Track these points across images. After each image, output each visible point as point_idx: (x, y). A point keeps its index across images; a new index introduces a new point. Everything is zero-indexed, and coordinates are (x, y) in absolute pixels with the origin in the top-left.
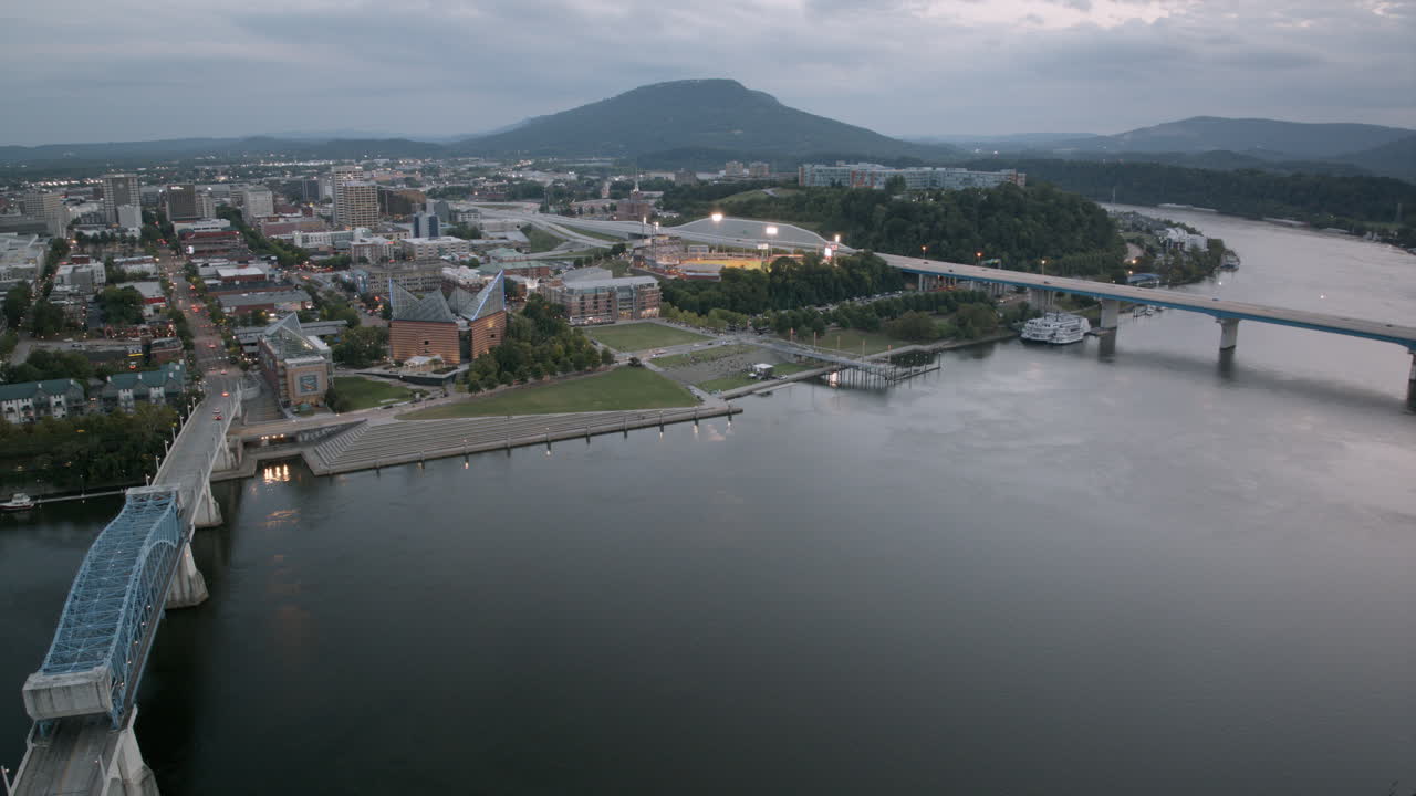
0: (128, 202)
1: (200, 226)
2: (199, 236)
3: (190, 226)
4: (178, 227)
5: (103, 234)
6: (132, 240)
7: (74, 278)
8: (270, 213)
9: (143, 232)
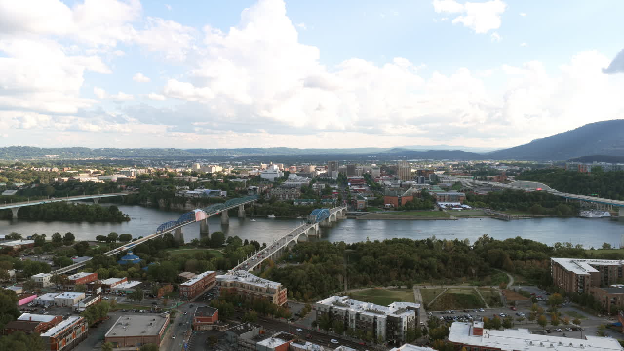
0: (335, 170)
1: (354, 178)
2: (353, 180)
3: (351, 178)
4: (348, 178)
5: (326, 178)
6: (334, 181)
7: (317, 186)
8: (379, 176)
9: (337, 179)
